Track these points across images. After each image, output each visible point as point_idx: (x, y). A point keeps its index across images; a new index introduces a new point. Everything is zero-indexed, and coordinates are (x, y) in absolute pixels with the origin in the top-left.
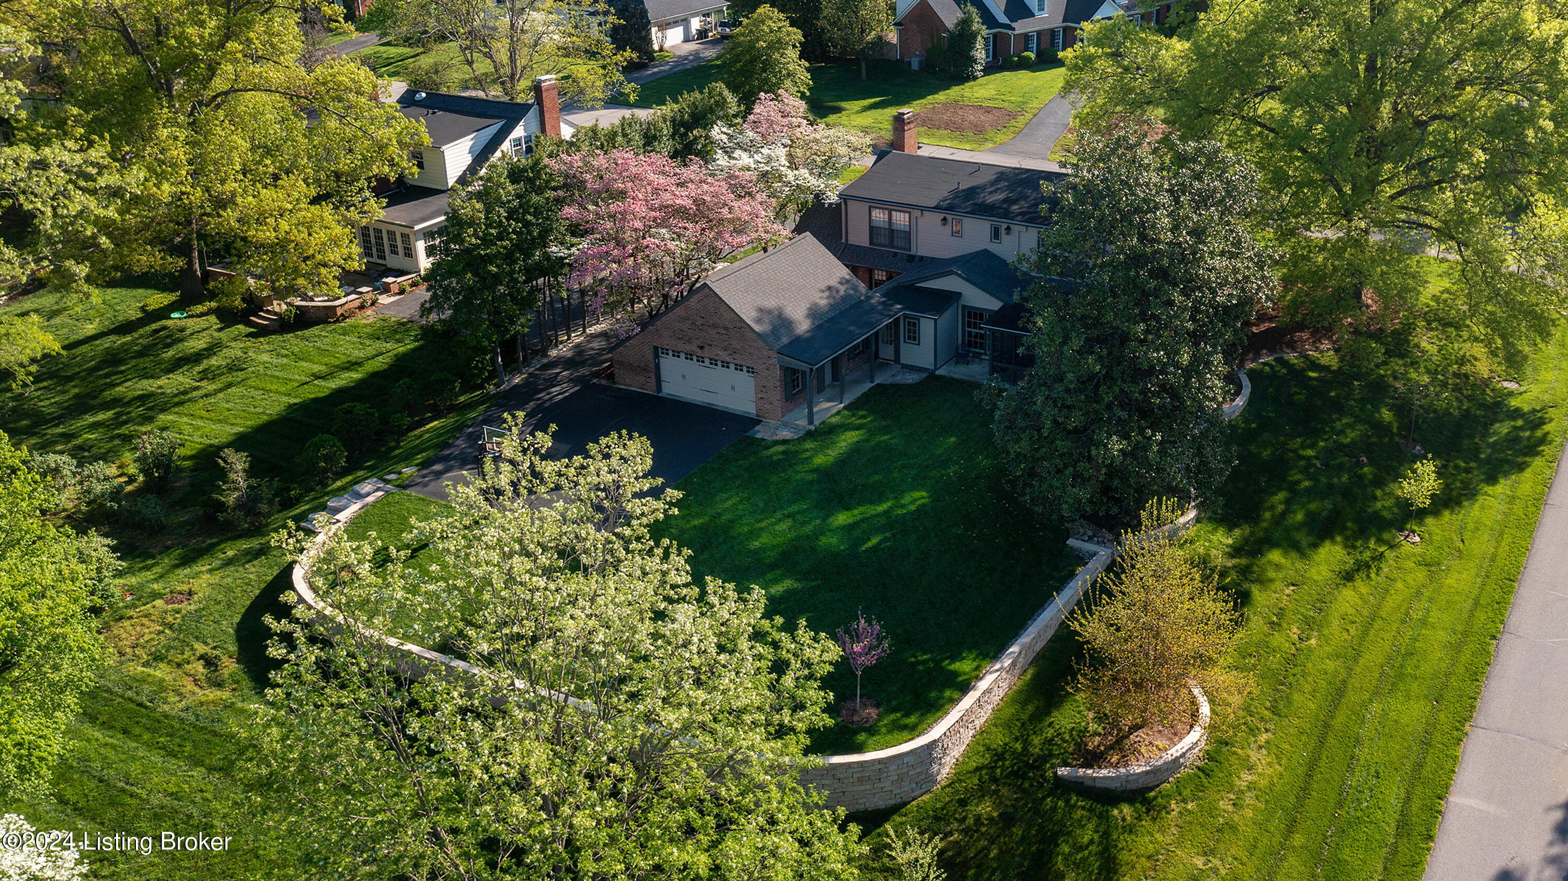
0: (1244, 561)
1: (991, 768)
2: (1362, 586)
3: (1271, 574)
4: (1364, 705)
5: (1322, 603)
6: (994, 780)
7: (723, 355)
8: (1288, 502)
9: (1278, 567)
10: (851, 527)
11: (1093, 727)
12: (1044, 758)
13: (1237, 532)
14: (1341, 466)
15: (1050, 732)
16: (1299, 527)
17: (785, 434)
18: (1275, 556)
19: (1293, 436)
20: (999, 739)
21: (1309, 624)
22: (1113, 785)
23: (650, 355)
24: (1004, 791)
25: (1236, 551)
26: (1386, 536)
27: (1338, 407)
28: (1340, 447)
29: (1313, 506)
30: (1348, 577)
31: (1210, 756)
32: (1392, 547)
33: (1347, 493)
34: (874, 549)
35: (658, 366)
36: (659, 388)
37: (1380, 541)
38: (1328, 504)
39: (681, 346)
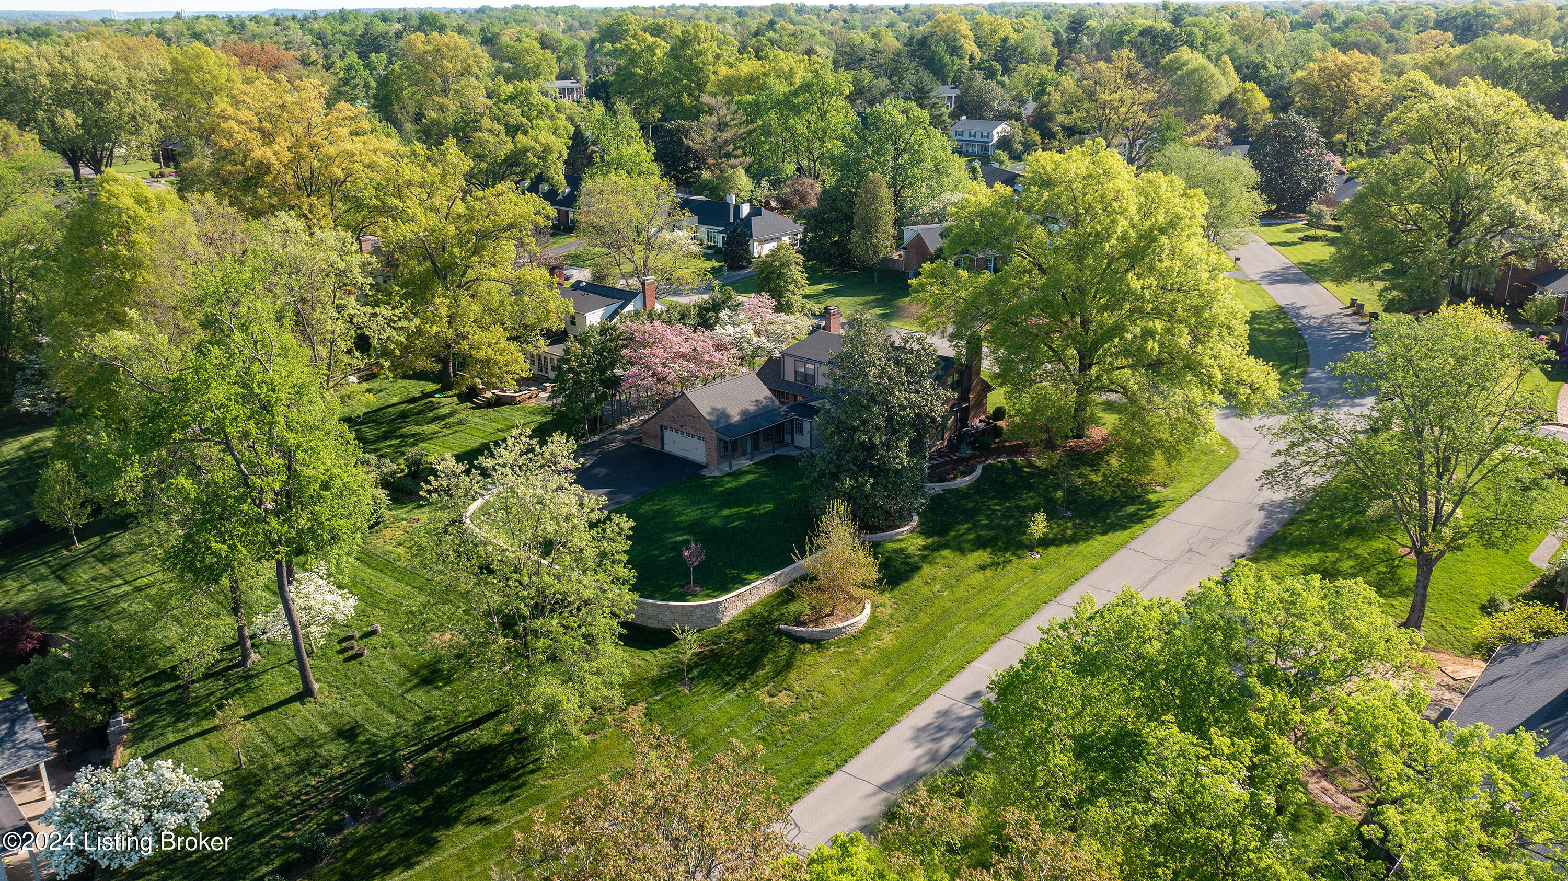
0: (926, 553)
1: (749, 621)
2: (989, 573)
3: (938, 560)
4: (957, 624)
5: (959, 578)
6: (749, 625)
7: (692, 431)
8: (968, 529)
9: (944, 558)
10: (727, 517)
11: (807, 612)
12: (775, 621)
13: (930, 540)
14: (1011, 517)
15: (784, 611)
16: (967, 542)
17: (717, 474)
18: (946, 553)
19: (992, 499)
20: (758, 610)
21: (947, 586)
22: (805, 635)
23: (658, 428)
24: (752, 630)
25: (925, 548)
26: (1019, 552)
27: (1031, 488)
28: (1018, 507)
29: (983, 533)
30: (983, 568)
31: (861, 632)
32: (1019, 557)
33: (1007, 530)
34: (734, 527)
35: (662, 436)
36: (663, 448)
37: (1014, 554)
38: (992, 533)
39: (673, 425)
